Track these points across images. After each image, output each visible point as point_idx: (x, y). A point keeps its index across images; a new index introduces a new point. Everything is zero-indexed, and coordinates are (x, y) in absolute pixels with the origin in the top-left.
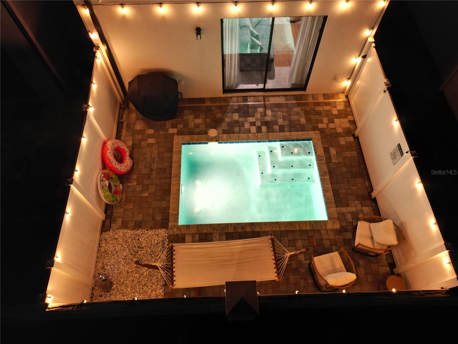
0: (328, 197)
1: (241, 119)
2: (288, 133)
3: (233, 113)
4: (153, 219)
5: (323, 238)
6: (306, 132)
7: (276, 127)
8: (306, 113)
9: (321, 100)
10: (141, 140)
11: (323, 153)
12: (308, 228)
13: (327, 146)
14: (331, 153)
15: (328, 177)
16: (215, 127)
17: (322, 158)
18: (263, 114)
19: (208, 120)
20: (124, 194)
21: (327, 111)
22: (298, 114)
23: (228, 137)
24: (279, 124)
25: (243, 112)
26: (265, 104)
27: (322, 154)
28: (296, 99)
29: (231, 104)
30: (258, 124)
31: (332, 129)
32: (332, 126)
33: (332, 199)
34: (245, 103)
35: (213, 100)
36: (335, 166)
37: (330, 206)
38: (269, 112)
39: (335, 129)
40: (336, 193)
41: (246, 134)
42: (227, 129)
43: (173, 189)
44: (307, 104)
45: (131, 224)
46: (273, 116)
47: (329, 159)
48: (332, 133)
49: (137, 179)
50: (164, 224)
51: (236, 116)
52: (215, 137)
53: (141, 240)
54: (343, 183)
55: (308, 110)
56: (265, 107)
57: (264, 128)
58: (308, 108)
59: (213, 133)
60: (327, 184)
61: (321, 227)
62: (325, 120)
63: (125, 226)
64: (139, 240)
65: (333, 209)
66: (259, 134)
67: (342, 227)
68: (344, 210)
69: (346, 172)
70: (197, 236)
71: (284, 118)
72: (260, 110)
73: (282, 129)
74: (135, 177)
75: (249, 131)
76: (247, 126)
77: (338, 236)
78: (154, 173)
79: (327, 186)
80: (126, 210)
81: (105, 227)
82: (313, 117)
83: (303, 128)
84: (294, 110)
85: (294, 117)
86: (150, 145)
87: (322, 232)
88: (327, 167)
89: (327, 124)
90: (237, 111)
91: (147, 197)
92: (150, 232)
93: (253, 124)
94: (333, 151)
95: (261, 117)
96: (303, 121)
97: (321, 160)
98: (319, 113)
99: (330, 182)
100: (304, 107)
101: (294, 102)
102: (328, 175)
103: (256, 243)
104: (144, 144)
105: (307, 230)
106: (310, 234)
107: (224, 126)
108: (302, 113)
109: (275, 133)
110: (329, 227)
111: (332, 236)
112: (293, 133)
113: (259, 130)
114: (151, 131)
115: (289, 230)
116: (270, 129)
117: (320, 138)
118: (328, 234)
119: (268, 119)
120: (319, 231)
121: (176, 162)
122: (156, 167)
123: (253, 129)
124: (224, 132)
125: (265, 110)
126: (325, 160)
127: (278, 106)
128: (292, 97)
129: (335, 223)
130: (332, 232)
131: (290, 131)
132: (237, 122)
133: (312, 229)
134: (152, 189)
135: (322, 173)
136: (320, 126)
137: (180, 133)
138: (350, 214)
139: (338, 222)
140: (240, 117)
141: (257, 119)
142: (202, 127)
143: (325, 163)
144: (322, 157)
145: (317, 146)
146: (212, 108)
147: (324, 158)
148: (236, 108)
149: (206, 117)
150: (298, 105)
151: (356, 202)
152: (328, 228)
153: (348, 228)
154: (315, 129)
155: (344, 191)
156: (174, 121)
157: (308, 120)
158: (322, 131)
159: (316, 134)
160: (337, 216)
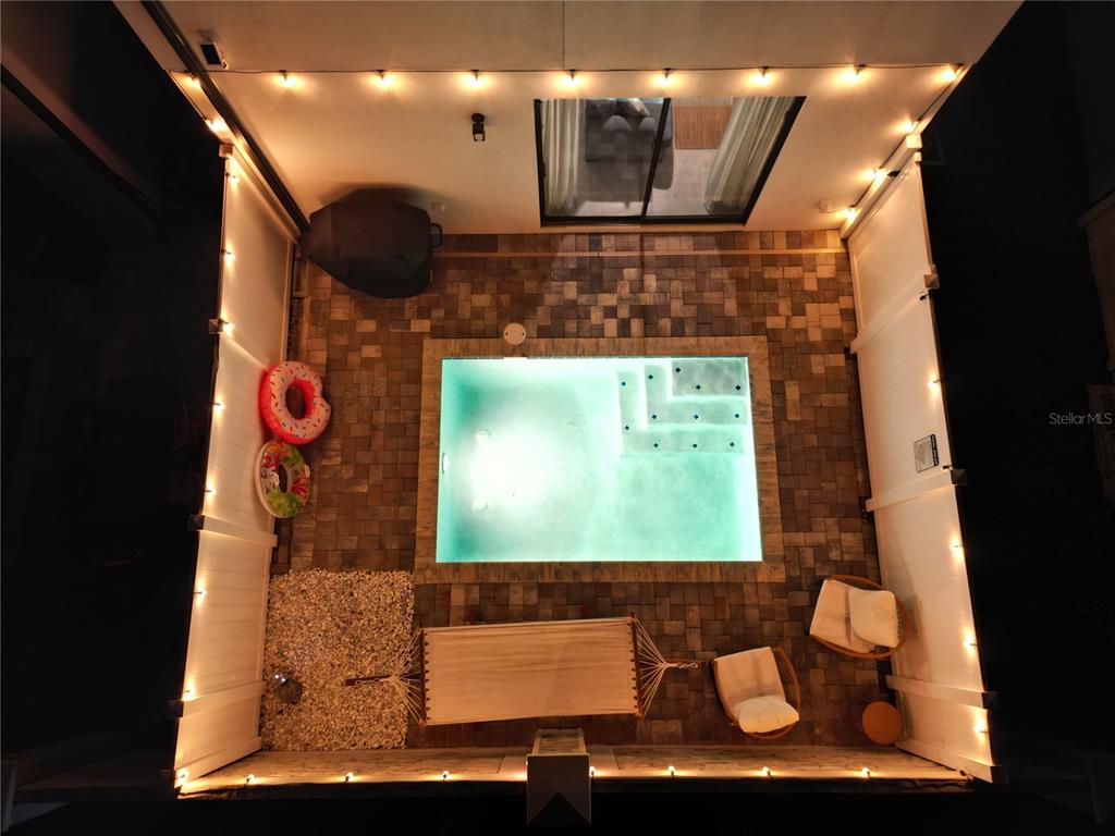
0: (768, 508)
1: (583, 299)
2: (692, 340)
3: (564, 279)
4: (382, 548)
5: (746, 603)
6: (735, 338)
7: (666, 323)
8: (741, 284)
9: (781, 248)
10: (347, 349)
11: (768, 395)
12: (717, 578)
13: (778, 377)
14: (788, 398)
15: (774, 458)
16: (520, 320)
17: (764, 409)
18: (637, 284)
19: (505, 298)
20: (315, 487)
21: (792, 281)
22: (721, 287)
23: (550, 346)
24: (673, 314)
25: (588, 278)
26: (642, 257)
27: (766, 398)
28: (721, 246)
29: (559, 254)
30: (624, 313)
31: (798, 331)
32: (798, 322)
33: (775, 513)
34: (595, 254)
35: (517, 240)
36: (793, 431)
37: (770, 530)
38: (651, 281)
39: (805, 331)
40: (786, 497)
41: (594, 340)
42: (549, 323)
43: (423, 477)
44: (746, 259)
45: (334, 558)
46: (661, 291)
47: (780, 411)
48: (797, 343)
49: (342, 450)
50: (405, 560)
51: (571, 290)
52: (520, 345)
53: (356, 595)
54: (805, 475)
55: (747, 276)
56: (642, 265)
57: (636, 326)
58: (746, 272)
59: (515, 333)
60: (770, 475)
61: (745, 577)
62: (784, 306)
63: (320, 561)
64: (352, 594)
65: (776, 535)
66: (624, 341)
67: (789, 578)
68: (800, 538)
69: (816, 445)
70: (476, 589)
71: (686, 297)
72: (631, 273)
73: (678, 330)
74: (336, 443)
75: (599, 332)
76: (596, 317)
77: (778, 599)
78: (380, 435)
79: (768, 480)
80: (320, 524)
81: (279, 564)
82: (757, 298)
83: (728, 328)
84: (713, 275)
85: (711, 297)
86: (368, 364)
87: (746, 588)
88: (773, 433)
89: (788, 318)
90: (574, 274)
91: (365, 496)
92: (376, 579)
93: (610, 312)
94: (793, 392)
95: (631, 292)
96: (731, 306)
97: (762, 414)
98: (771, 287)
99: (775, 471)
100: (736, 268)
101: (716, 252)
102: (775, 452)
103: (599, 629)
104: (353, 359)
105: (713, 583)
106: (720, 592)
107: (542, 317)
108: (730, 285)
109: (660, 339)
110: (762, 577)
111: (766, 598)
112: (703, 339)
113: (624, 329)
114: (369, 326)
115: (675, 581)
116: (650, 330)
117: (767, 355)
118: (757, 593)
119: (647, 299)
120: (739, 586)
121: (429, 410)
122: (383, 420)
123: (611, 326)
124: (543, 332)
125: (643, 274)
126: (771, 415)
127: (675, 262)
128: (712, 239)
129: (775, 568)
130: (767, 590)
131: (698, 335)
132: (573, 305)
133: (724, 581)
134: (377, 475)
135: (762, 447)
136: (772, 322)
137: (438, 333)
138: (811, 549)
139: (782, 566)
140: (581, 291)
141: (620, 300)
142: (491, 317)
143: (771, 423)
144: (766, 405)
145: (757, 378)
146: (514, 266)
147: (770, 409)
148: (572, 265)
149: (501, 291)
150: (725, 261)
151: (830, 521)
152: (759, 580)
153: (804, 582)
154: (757, 329)
155: (806, 492)
156: (423, 299)
157: (743, 305)
158: (773, 337)
159: (757, 344)
160: (782, 553)
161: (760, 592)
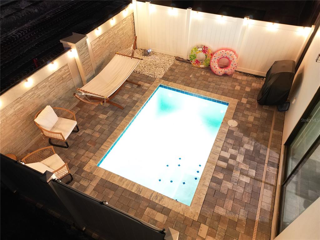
1: (243, 150)
2: (207, 184)
4: (171, 75)
6: (202, 204)
8: (233, 224)
10: (240, 83)
11: (164, 204)
13: (171, 215)
14: (158, 213)
17: (158, 199)
18: (245, 173)
19: (250, 125)
22: (234, 211)
23: (224, 132)
24: (224, 181)
25: (253, 155)
26: (261, 181)
28: (261, 224)
30: (231, 162)
33: (111, 179)
37: (106, 174)
38: (246, 179)
41: (221, 146)
42: (234, 135)
44: (249, 234)
45: (174, 67)
46: (239, 182)
48: (187, 236)
50: (165, 78)
51: (249, 147)
52: (227, 123)
53: (161, 68)
55: (237, 229)
56: (255, 179)
58: (241, 230)
61: (96, 156)
65: (102, 175)
67: (83, 171)
68: (94, 184)
71: (233, 191)
72: (253, 173)
74: (208, 74)
77: (79, 163)
78: (207, 83)
80: (185, 67)
82: (222, 228)
83: (208, 204)
84: (242, 211)
85: (229, 204)
86: (233, 86)
87: (92, 154)
88: (145, 197)
90: (257, 151)
91: (189, 76)
92: (163, 73)
93: (233, 157)
94: (160, 218)
95: (241, 169)
96: (221, 211)
100: (244, 225)
101: (257, 219)
102: (136, 192)
105: (102, 144)
106: (97, 145)
108: (234, 217)
110: (92, 162)
111: (83, 159)
113: (222, 159)
114: (248, 90)
116: (218, 169)
117: (186, 215)
119: (236, 174)
122: (211, 85)
123: (226, 155)
124: (231, 131)
125: (251, 178)
126: (154, 200)
127: (255, 195)
128: (267, 220)
129: (90, 168)
130: (86, 161)
131: (210, 187)
132: (241, 145)
133: (100, 148)
134: (194, 79)
135: (141, 188)
136: (204, 228)
137: (239, 104)
138: (87, 186)
139: (89, 171)
140: (247, 151)
141: (239, 163)
142: (242, 119)
143: (150, 198)
146: (266, 133)
148: (261, 151)
150: (250, 222)
153: (78, 175)
154: (203, 218)
156: (256, 104)
157: (219, 218)
158: (196, 225)
159: (194, 213)
160: (94, 174)
161: (87, 158)
